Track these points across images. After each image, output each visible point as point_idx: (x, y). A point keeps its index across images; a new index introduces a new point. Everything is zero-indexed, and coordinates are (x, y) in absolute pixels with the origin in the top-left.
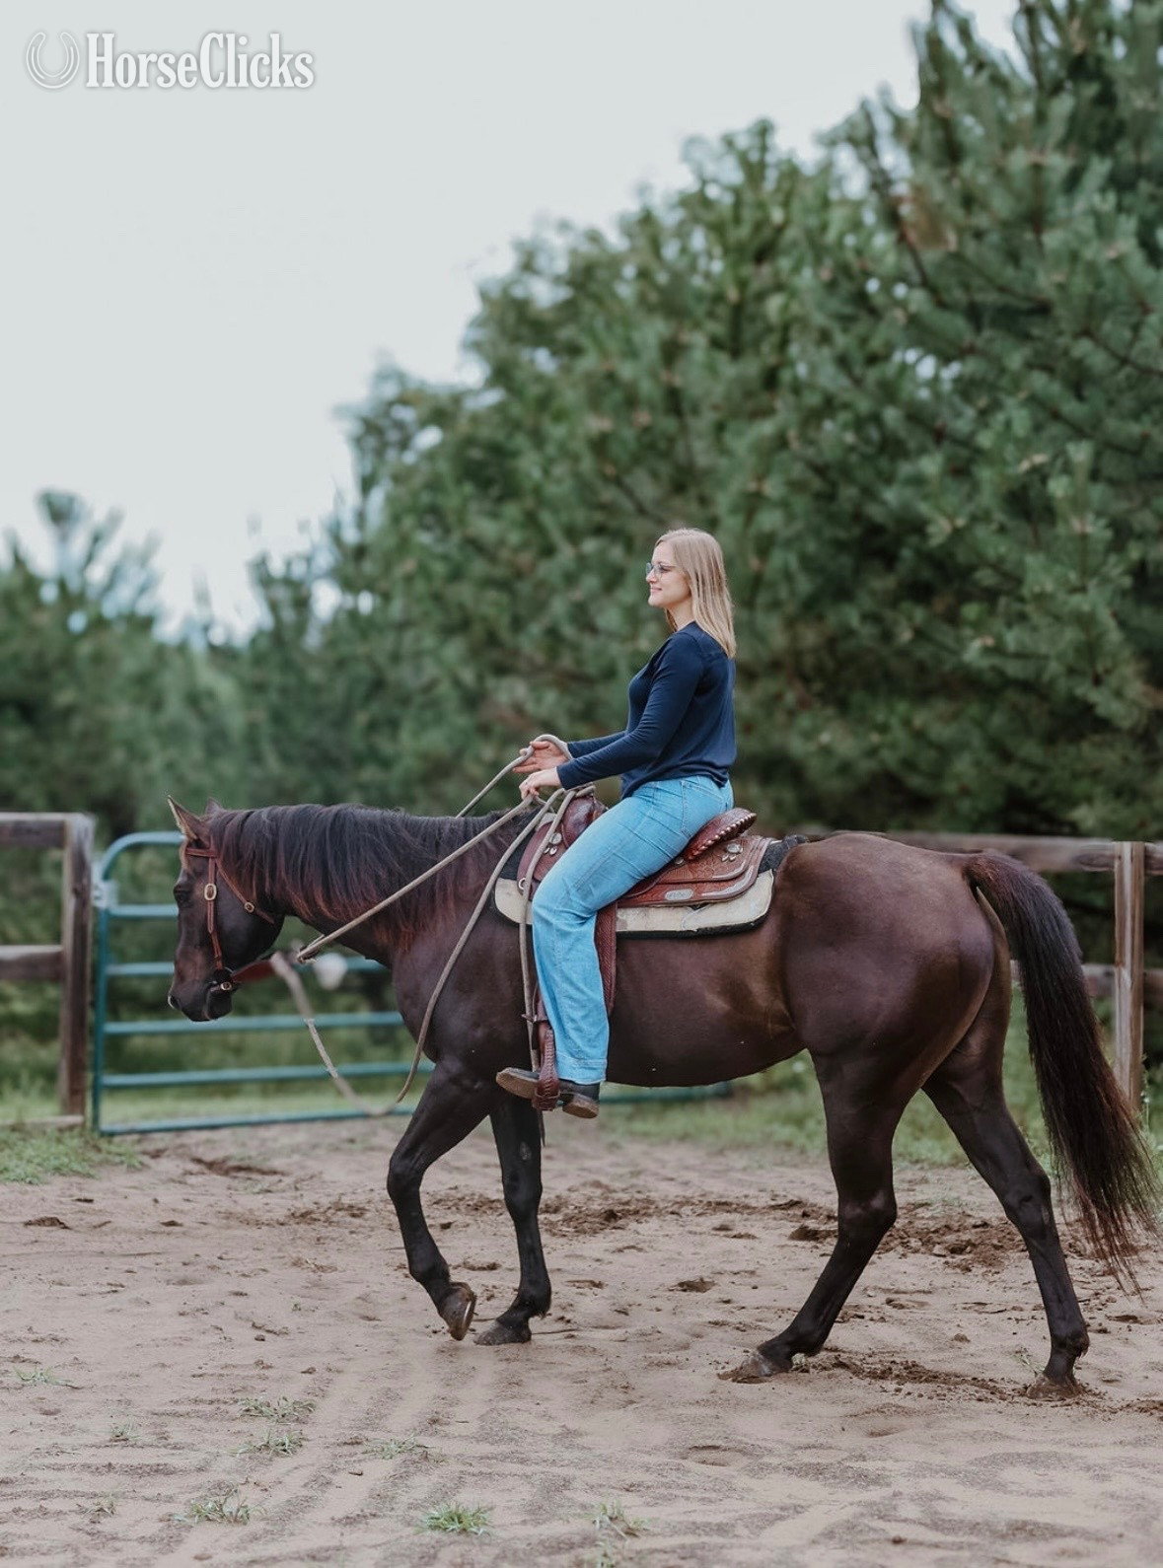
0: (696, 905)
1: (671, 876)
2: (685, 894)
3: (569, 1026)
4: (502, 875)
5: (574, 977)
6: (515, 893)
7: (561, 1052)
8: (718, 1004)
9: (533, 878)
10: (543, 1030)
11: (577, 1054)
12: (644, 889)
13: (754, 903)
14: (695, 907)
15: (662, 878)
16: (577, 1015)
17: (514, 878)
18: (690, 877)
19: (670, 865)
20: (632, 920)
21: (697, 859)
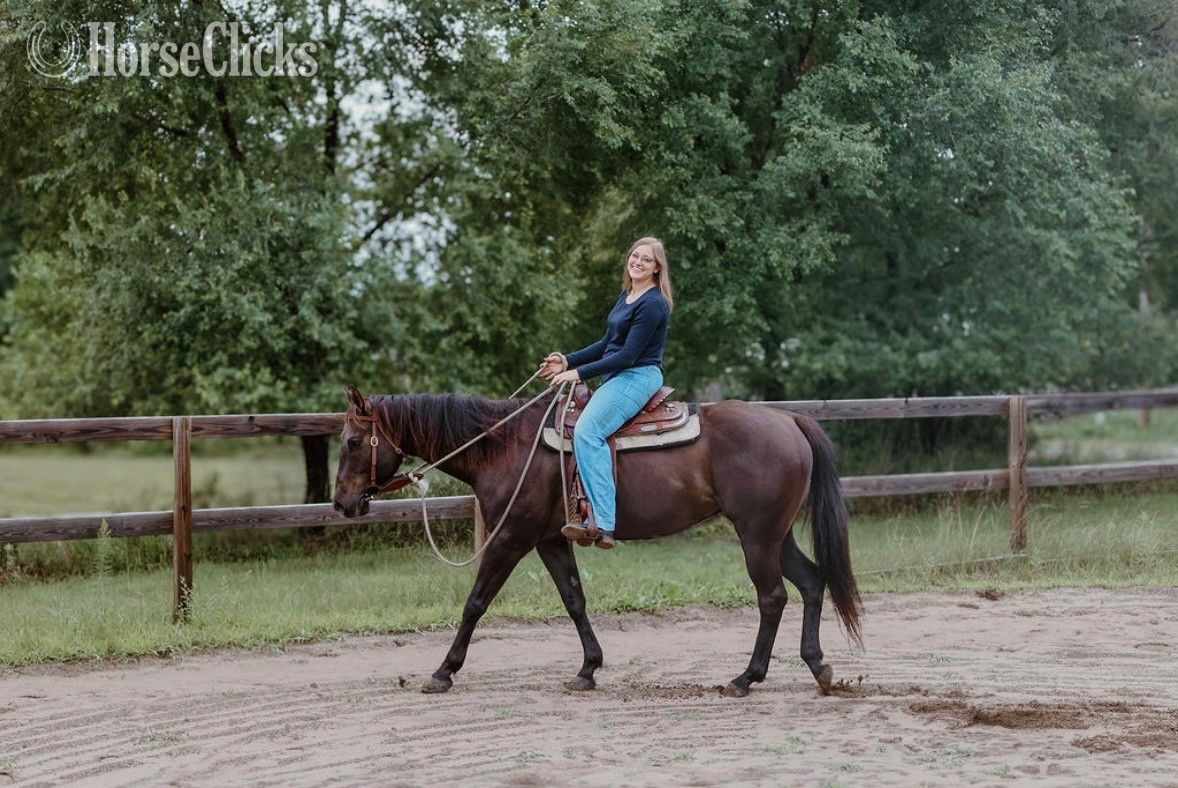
0: (658, 433)
1: (642, 420)
2: (653, 427)
3: (598, 499)
4: (546, 425)
5: (602, 473)
6: (554, 434)
7: (596, 513)
8: (677, 484)
9: (565, 426)
10: (583, 504)
11: (604, 515)
12: (629, 426)
13: (692, 429)
14: (658, 434)
15: (637, 420)
16: (603, 493)
17: (553, 427)
18: (652, 419)
19: (639, 414)
20: (625, 443)
21: (654, 410)
